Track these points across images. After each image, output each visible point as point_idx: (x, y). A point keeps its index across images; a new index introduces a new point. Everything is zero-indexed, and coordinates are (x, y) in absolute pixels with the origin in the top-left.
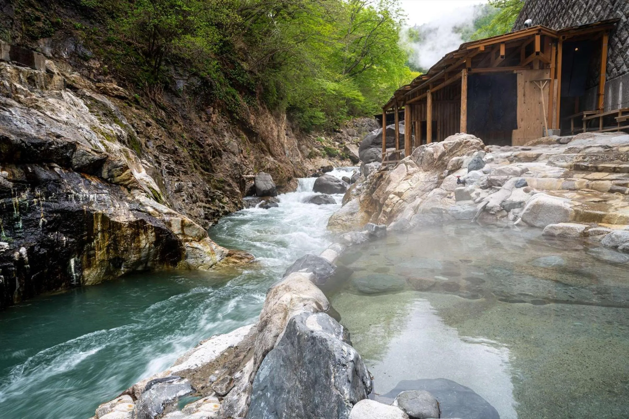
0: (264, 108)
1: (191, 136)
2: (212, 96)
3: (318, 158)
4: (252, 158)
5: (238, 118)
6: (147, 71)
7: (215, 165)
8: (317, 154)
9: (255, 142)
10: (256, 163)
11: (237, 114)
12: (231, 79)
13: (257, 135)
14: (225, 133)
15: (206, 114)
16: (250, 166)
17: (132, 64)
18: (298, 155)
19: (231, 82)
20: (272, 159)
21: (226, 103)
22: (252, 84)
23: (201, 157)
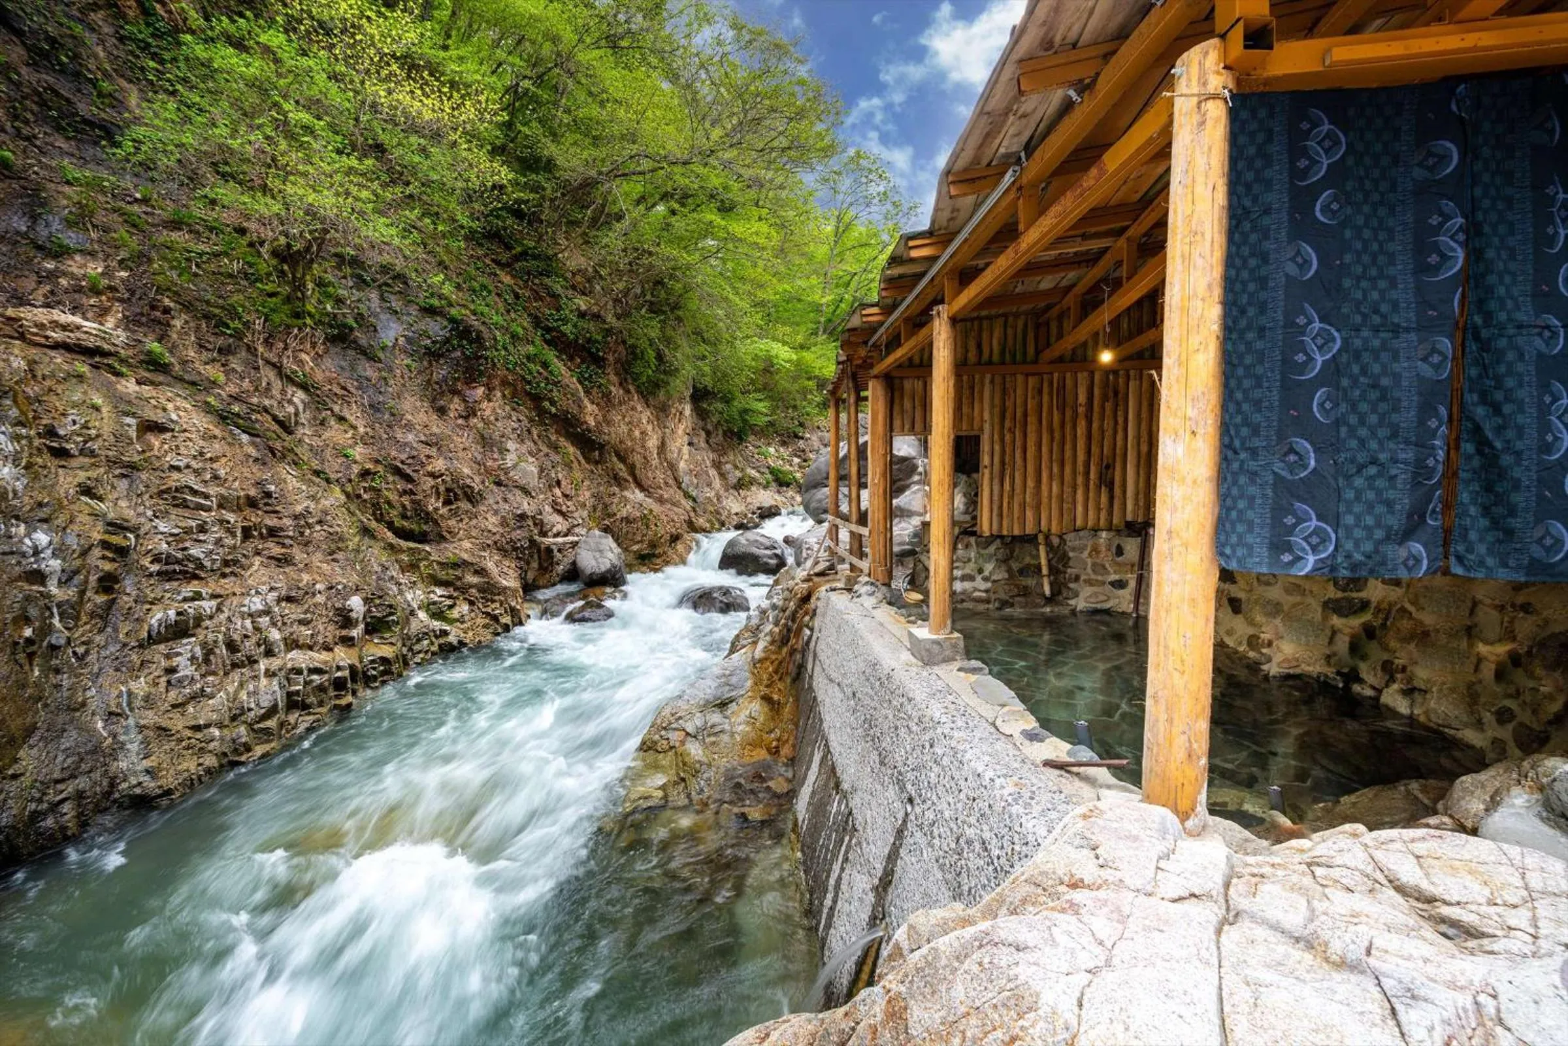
0: (628, 392)
1: (375, 455)
2: (482, 361)
3: (754, 488)
4: (585, 495)
5: (553, 410)
6: (272, 295)
7: (452, 522)
8: (752, 481)
9: (597, 463)
10: (595, 508)
11: (553, 403)
12: (548, 330)
13: (601, 447)
14: (511, 445)
15: (465, 401)
16: (576, 515)
17: (231, 276)
18: (709, 485)
19: (548, 336)
20: (639, 496)
21: (524, 378)
22: (597, 341)
23: (404, 506)
